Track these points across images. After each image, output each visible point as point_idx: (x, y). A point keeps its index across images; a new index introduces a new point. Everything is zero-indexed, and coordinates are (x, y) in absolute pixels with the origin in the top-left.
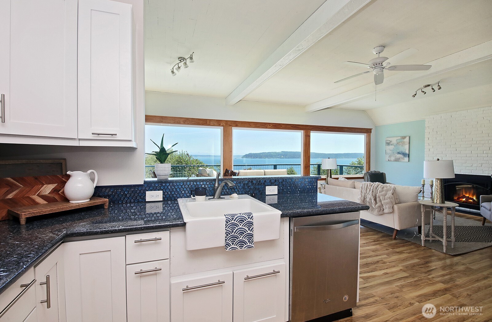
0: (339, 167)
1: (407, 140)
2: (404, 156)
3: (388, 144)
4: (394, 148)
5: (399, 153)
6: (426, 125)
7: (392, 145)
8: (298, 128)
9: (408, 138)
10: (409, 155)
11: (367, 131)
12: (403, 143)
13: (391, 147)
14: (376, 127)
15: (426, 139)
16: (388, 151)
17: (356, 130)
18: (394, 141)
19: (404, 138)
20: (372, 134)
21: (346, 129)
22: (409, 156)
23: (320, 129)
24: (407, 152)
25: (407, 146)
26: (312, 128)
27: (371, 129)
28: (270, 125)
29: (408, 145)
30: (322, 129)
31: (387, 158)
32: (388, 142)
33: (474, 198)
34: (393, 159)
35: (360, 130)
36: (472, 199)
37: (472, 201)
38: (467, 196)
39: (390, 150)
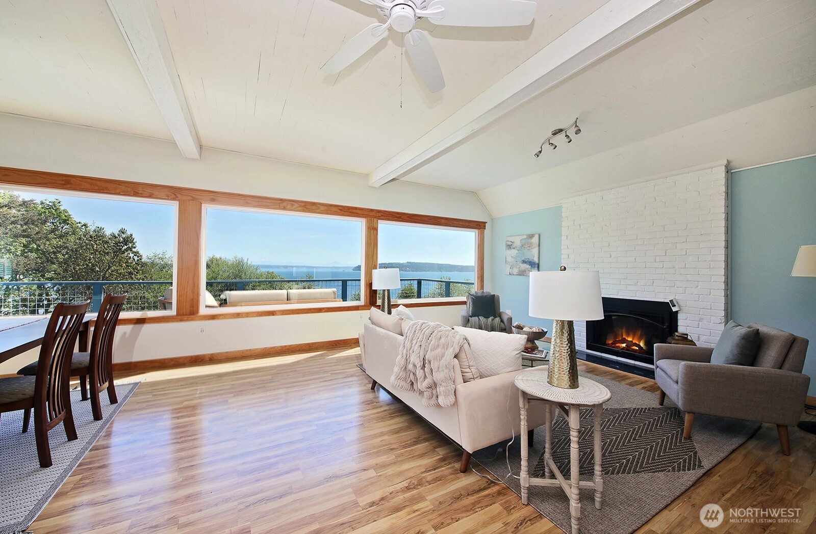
0: (444, 284)
1: (535, 240)
2: (532, 266)
3: (509, 247)
4: (517, 254)
5: (524, 262)
6: (564, 215)
7: (514, 248)
8: (353, 213)
9: (536, 237)
10: (538, 264)
11: (479, 226)
12: (530, 246)
13: (513, 252)
14: (492, 220)
15: (563, 238)
16: (510, 259)
17: (461, 223)
18: (518, 243)
19: (531, 236)
20: (487, 232)
21: (443, 221)
22: (538, 267)
23: (396, 217)
24: (536, 260)
25: (535, 251)
26: (382, 216)
27: (485, 223)
28: (292, 205)
29: (537, 248)
30: (400, 217)
31: (508, 270)
32: (510, 243)
33: (642, 344)
34: (515, 271)
35: (467, 224)
36: (638, 346)
37: (637, 348)
38: (629, 340)
39: (512, 257)
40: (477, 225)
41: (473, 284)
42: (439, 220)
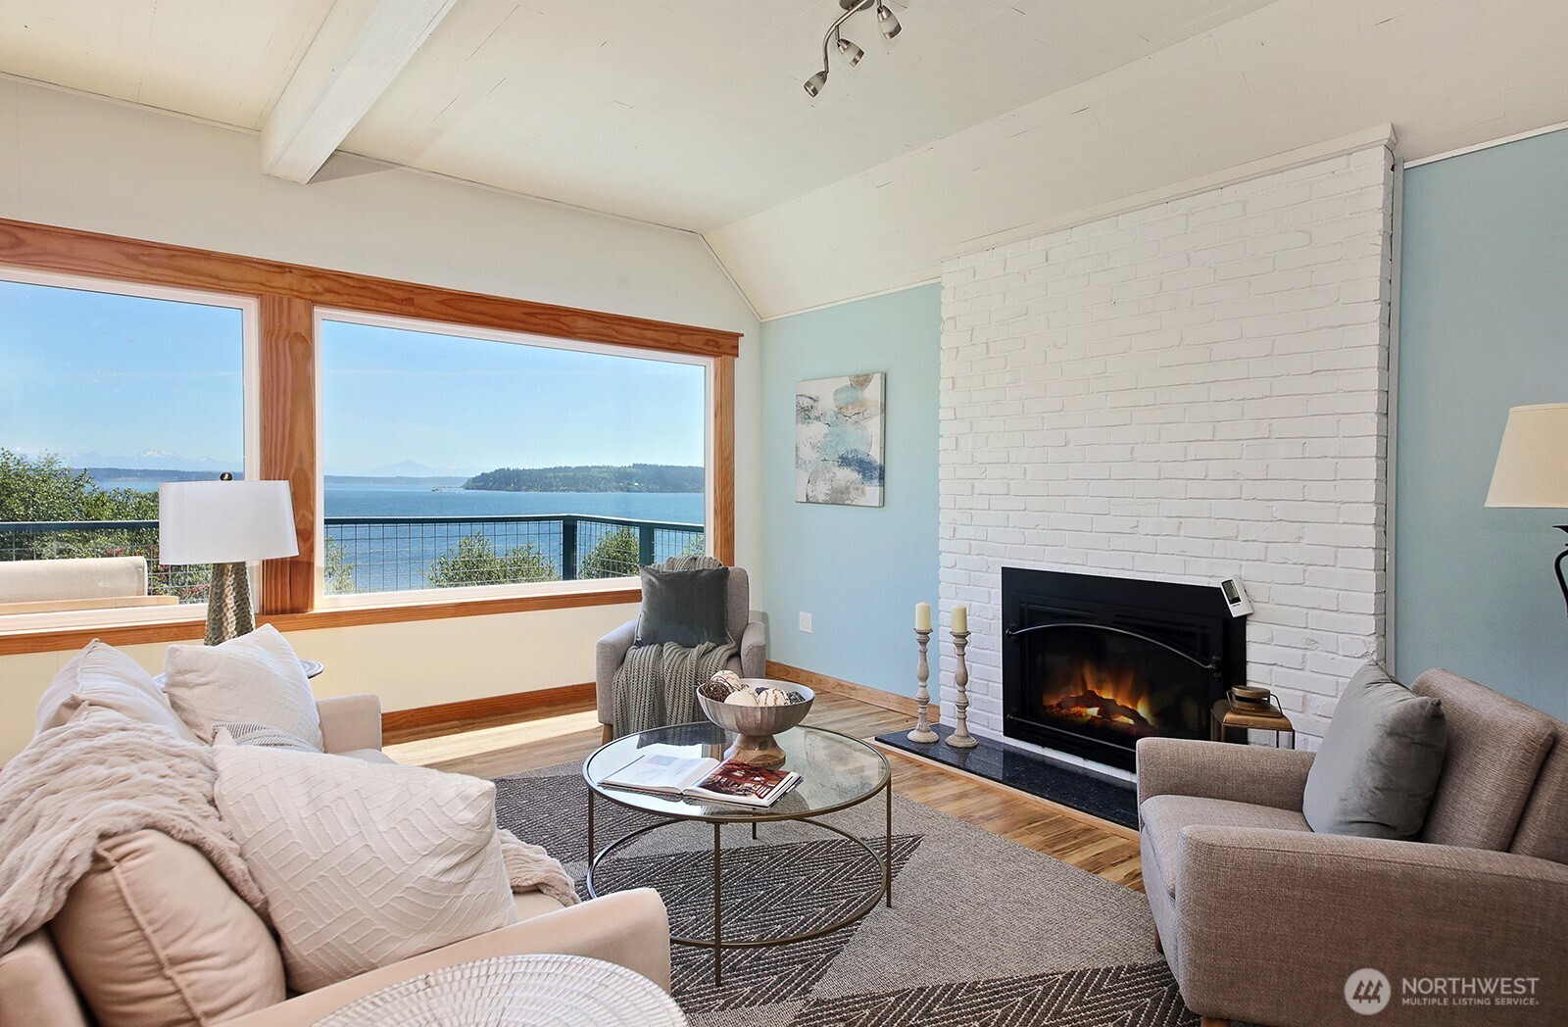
1: (873, 392)
2: (864, 476)
3: (805, 413)
4: (825, 436)
5: (844, 461)
6: (946, 312)
7: (818, 418)
9: (876, 383)
10: (882, 470)
11: (718, 345)
12: (861, 413)
13: (816, 430)
14: (762, 326)
15: (944, 385)
16: (807, 453)
17: (650, 334)
18: (827, 404)
19: (862, 381)
20: (743, 365)
21: (582, 323)
22: (882, 478)
23: (393, 300)
24: (875, 455)
25: (874, 426)
27: (737, 336)
29: (877, 419)
30: (410, 301)
31: (802, 491)
32: (806, 403)
33: (1142, 710)
34: (822, 490)
35: (673, 338)
36: (1134, 715)
37: (1131, 722)
38: (1104, 697)
39: (813, 446)
40: (707, 343)
41: (700, 530)
42: (567, 320)
